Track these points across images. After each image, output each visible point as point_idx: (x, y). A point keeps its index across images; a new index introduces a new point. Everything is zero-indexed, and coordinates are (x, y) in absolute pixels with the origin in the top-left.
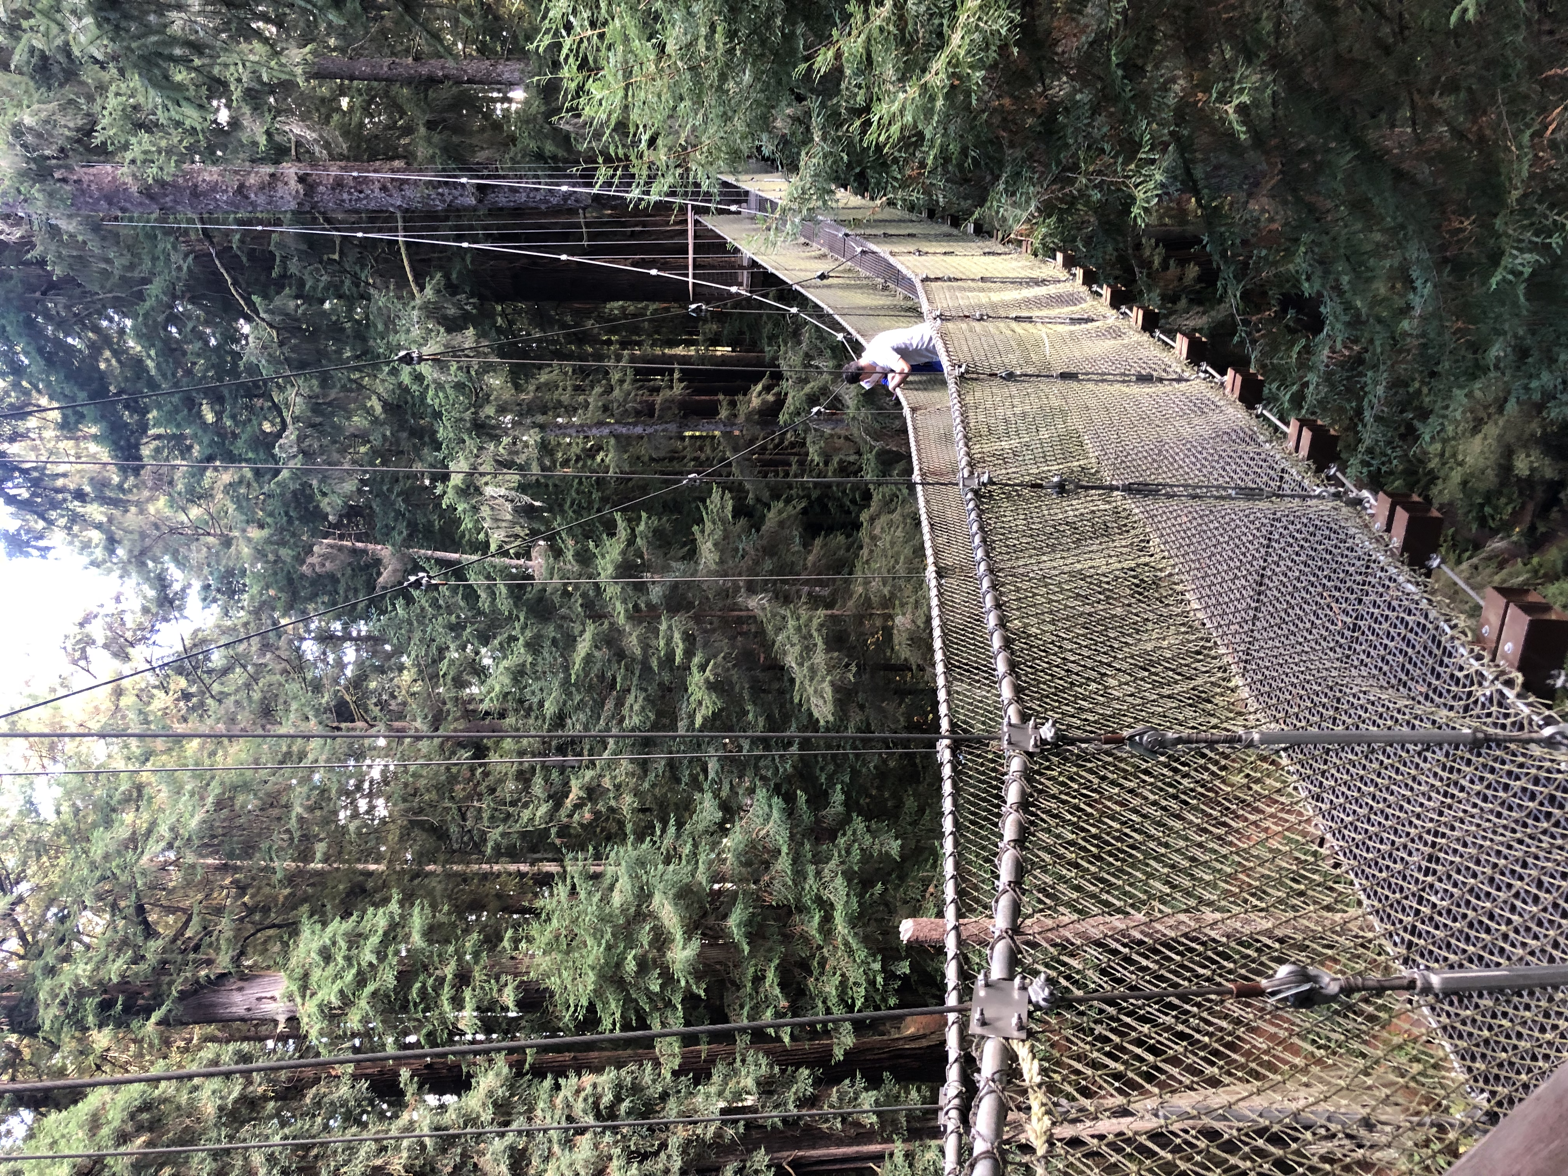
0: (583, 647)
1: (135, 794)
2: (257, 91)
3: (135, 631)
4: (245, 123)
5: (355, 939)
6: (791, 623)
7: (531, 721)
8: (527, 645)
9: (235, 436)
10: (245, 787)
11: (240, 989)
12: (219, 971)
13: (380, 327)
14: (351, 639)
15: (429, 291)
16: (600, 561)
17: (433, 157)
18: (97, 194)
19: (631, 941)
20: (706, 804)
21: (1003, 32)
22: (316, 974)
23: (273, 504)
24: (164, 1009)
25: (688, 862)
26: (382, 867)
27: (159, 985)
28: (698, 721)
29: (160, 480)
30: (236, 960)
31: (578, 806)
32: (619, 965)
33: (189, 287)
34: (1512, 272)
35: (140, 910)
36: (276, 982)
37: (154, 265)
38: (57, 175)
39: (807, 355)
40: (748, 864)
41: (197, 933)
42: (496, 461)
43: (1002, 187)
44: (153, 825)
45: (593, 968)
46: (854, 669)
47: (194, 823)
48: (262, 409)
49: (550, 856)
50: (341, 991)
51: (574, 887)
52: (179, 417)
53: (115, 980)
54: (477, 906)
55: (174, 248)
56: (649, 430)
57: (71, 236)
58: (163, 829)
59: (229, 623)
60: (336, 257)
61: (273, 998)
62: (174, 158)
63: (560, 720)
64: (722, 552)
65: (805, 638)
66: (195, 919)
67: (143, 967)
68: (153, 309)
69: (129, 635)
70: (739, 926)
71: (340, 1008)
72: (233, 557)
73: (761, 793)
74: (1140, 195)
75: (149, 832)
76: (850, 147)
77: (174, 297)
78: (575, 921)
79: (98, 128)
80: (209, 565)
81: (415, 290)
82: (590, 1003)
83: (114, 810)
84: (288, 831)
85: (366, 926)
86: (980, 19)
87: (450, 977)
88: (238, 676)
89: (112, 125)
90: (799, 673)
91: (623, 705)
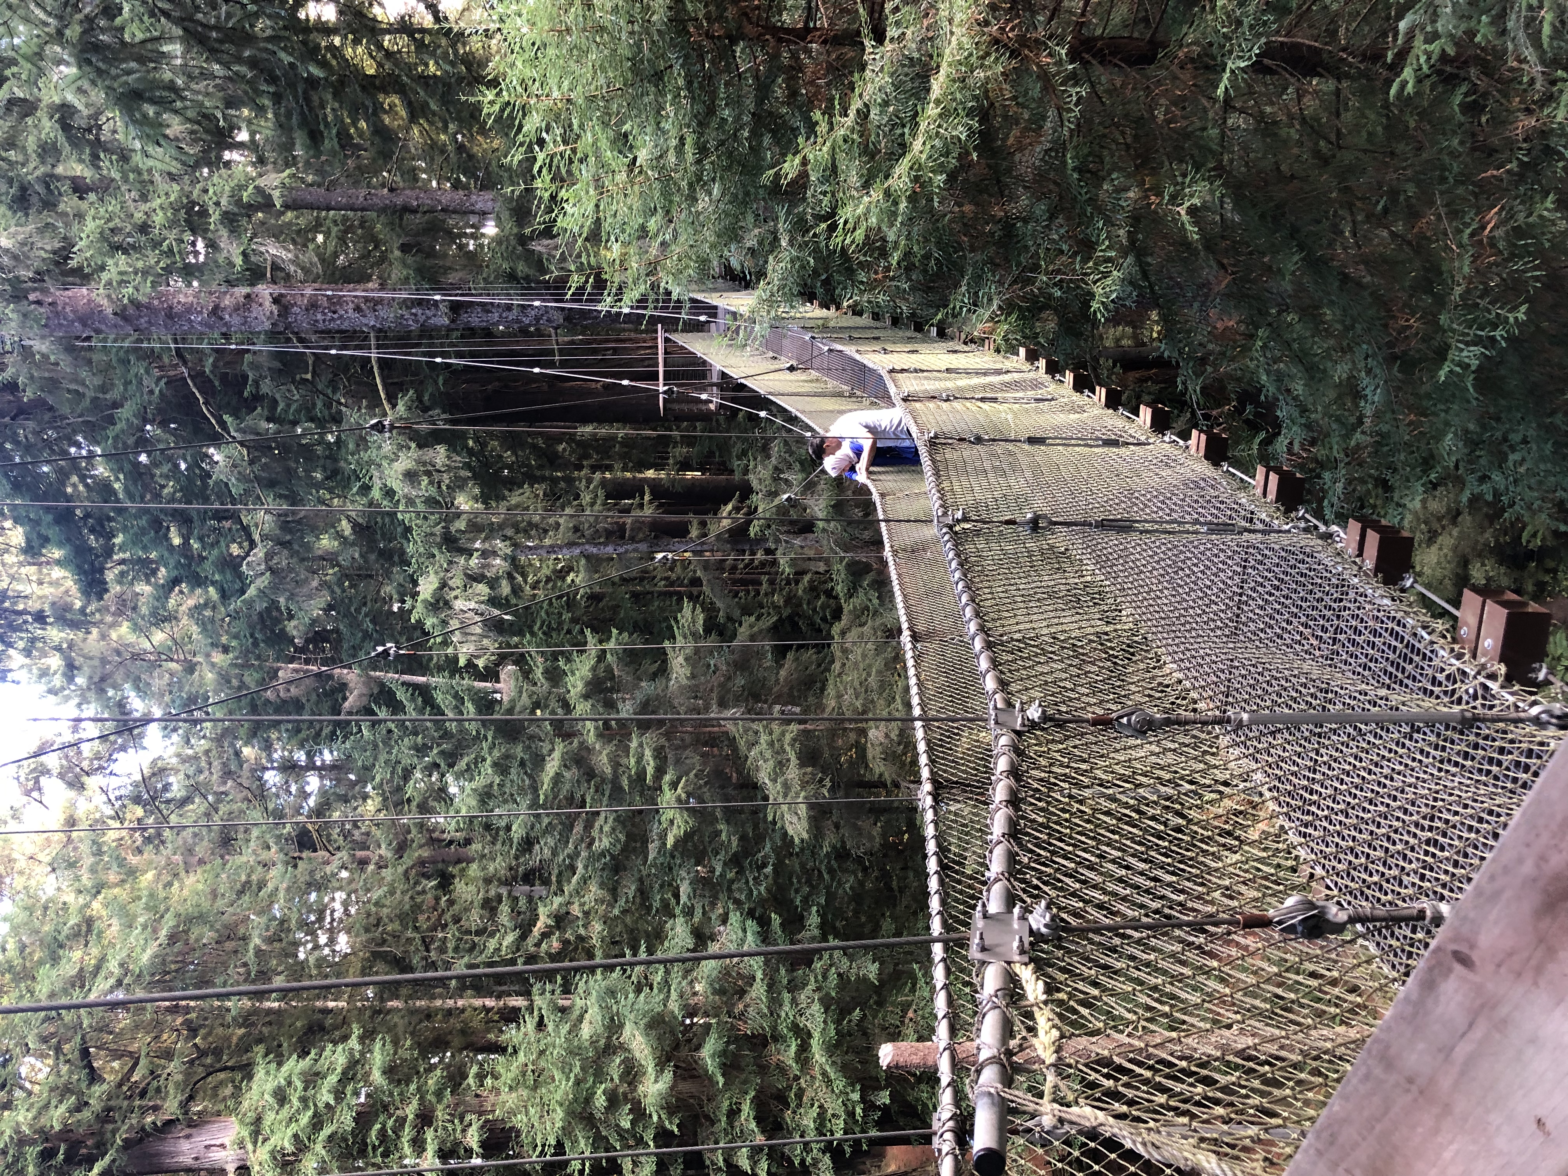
0: (552, 766)
1: (84, 929)
2: (234, 214)
3: (91, 760)
4: (222, 245)
5: (312, 1079)
6: (764, 738)
7: (498, 846)
8: (495, 765)
9: (203, 559)
10: (200, 918)
11: (188, 1137)
12: (167, 1117)
13: (351, 446)
14: (314, 768)
15: (401, 407)
16: (570, 679)
17: (407, 278)
18: (71, 316)
19: (600, 1075)
20: (679, 929)
21: (963, 137)
22: (269, 1118)
23: (239, 626)
24: (108, 1158)
25: (660, 991)
26: (342, 1004)
27: (101, 1133)
28: (670, 841)
29: (125, 606)
30: (184, 1106)
31: (545, 935)
32: (588, 1100)
33: (159, 410)
34: (1459, 364)
35: (85, 1053)
36: (225, 1128)
37: (126, 390)
38: (32, 297)
39: (776, 468)
40: (721, 992)
41: (144, 1077)
42: (466, 574)
43: (964, 289)
44: (102, 960)
45: (561, 1105)
46: (829, 785)
47: (145, 958)
48: (230, 529)
49: (517, 988)
50: (296, 1136)
51: (541, 1017)
52: (145, 539)
53: (57, 1127)
54: (439, 1044)
55: (147, 372)
56: (621, 550)
57: (43, 355)
58: (113, 965)
59: (190, 752)
60: (309, 376)
61: (223, 1146)
62: (150, 279)
63: (528, 844)
64: (694, 667)
65: (778, 753)
66: (143, 1062)
67: (86, 1114)
68: (123, 431)
69: (85, 765)
70: (713, 1056)
71: (294, 1154)
72: (196, 684)
73: (735, 918)
74: (1098, 290)
75: (98, 968)
76: (816, 251)
77: (145, 421)
78: (542, 1053)
79: (75, 249)
80: (171, 693)
81: (387, 407)
82: (558, 1141)
83: (61, 946)
84: (245, 965)
85: (323, 1064)
86: (939, 126)
87: (411, 1117)
88: (197, 806)
89: (89, 247)
90: (773, 790)
91: (592, 827)
